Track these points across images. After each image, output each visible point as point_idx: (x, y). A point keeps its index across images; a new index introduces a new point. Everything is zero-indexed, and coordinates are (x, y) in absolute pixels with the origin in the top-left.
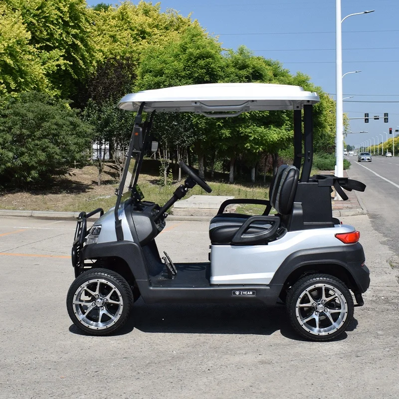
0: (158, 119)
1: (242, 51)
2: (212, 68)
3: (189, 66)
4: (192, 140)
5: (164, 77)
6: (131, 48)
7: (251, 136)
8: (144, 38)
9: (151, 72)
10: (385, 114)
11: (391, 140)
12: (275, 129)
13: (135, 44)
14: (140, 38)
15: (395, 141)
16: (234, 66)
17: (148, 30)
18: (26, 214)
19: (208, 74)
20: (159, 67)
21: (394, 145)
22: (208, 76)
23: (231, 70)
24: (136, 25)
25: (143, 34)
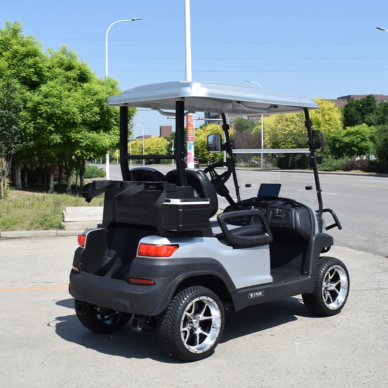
2: (41, 68)
3: (13, 65)
7: (83, 142)
16: (60, 67)
19: (36, 74)
22: (36, 76)
23: (58, 70)
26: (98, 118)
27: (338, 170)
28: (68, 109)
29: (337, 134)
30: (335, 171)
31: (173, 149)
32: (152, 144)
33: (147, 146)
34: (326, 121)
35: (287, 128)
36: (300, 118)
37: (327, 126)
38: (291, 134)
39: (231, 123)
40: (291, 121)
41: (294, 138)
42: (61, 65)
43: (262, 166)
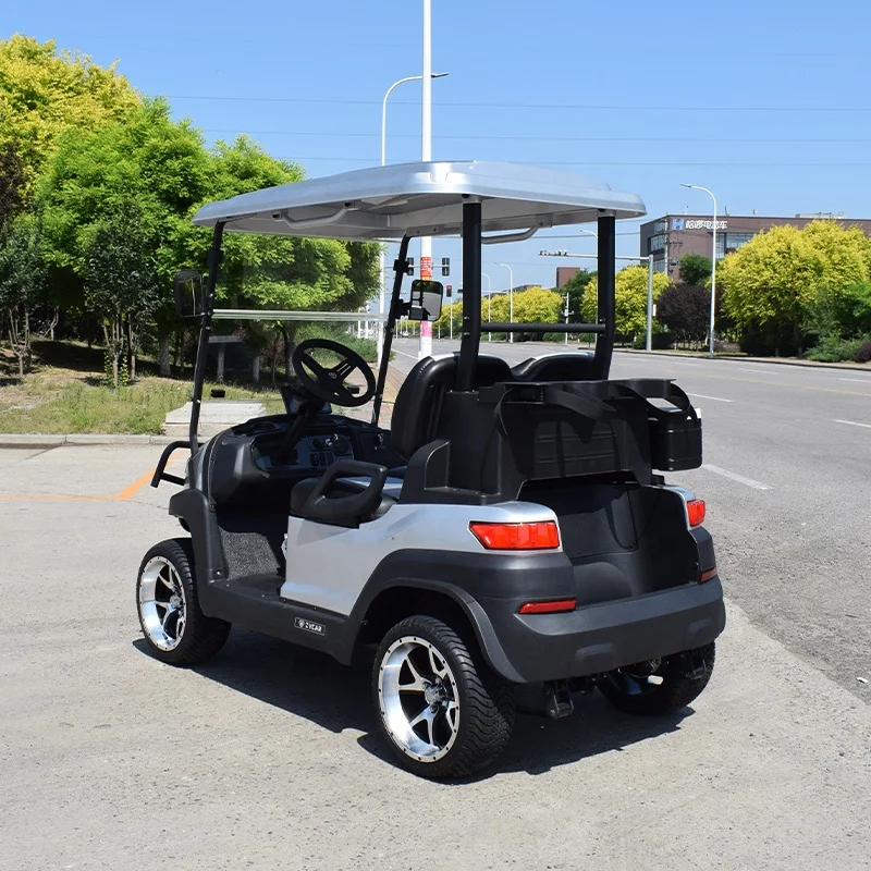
0: (103, 266)
1: (243, 144)
2: (194, 175)
3: (150, 170)
4: (156, 304)
5: (103, 188)
6: (9, 125)
7: (263, 299)
8: (32, 107)
9: (74, 176)
10: (444, 259)
12: (303, 286)
13: (15, 118)
14: (25, 107)
16: (231, 173)
17: (40, 90)
19: (187, 185)
20: (93, 168)
22: (185, 189)
23: (226, 178)
24: (17, 81)
25: (30, 99)
26: (291, 259)
27: (845, 360)
28: (236, 245)
29: (857, 290)
30: (839, 361)
31: (566, 313)
32: (528, 303)
33: (519, 307)
34: (836, 264)
35: (758, 278)
36: (784, 257)
37: (835, 273)
38: (764, 288)
39: (674, 264)
40: (766, 264)
41: (769, 298)
42: (233, 170)
43: (711, 349)
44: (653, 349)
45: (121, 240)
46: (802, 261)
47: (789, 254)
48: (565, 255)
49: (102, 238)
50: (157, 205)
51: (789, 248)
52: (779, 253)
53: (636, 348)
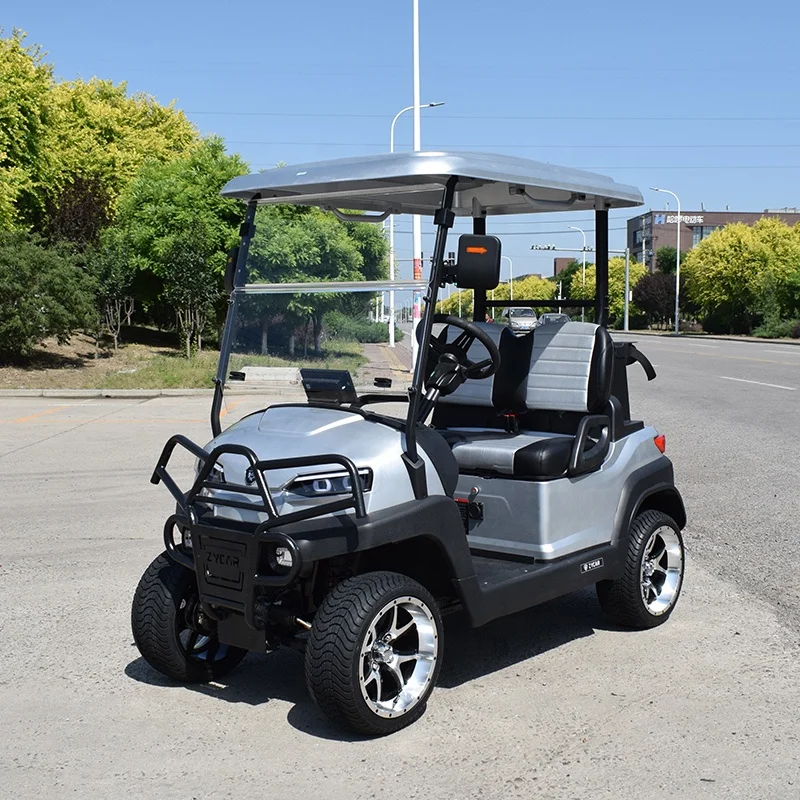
0: (178, 268)
4: (216, 296)
8: (110, 140)
9: (151, 200)
10: (450, 254)
11: (456, 295)
14: (105, 141)
15: (462, 298)
17: (118, 128)
18: (34, 394)
19: (238, 206)
21: (460, 304)
22: (237, 208)
24: (98, 120)
25: (108, 135)
27: (784, 336)
30: (778, 337)
31: (560, 298)
32: (526, 291)
33: (518, 294)
34: (779, 256)
35: (713, 268)
36: (736, 250)
37: (779, 263)
38: (719, 276)
39: (651, 256)
40: (721, 257)
41: (723, 285)
43: (677, 329)
44: (630, 329)
45: (191, 248)
46: (750, 253)
47: (740, 247)
48: (554, 249)
49: (177, 247)
50: (216, 220)
51: (740, 243)
52: (731, 247)
53: (616, 329)
